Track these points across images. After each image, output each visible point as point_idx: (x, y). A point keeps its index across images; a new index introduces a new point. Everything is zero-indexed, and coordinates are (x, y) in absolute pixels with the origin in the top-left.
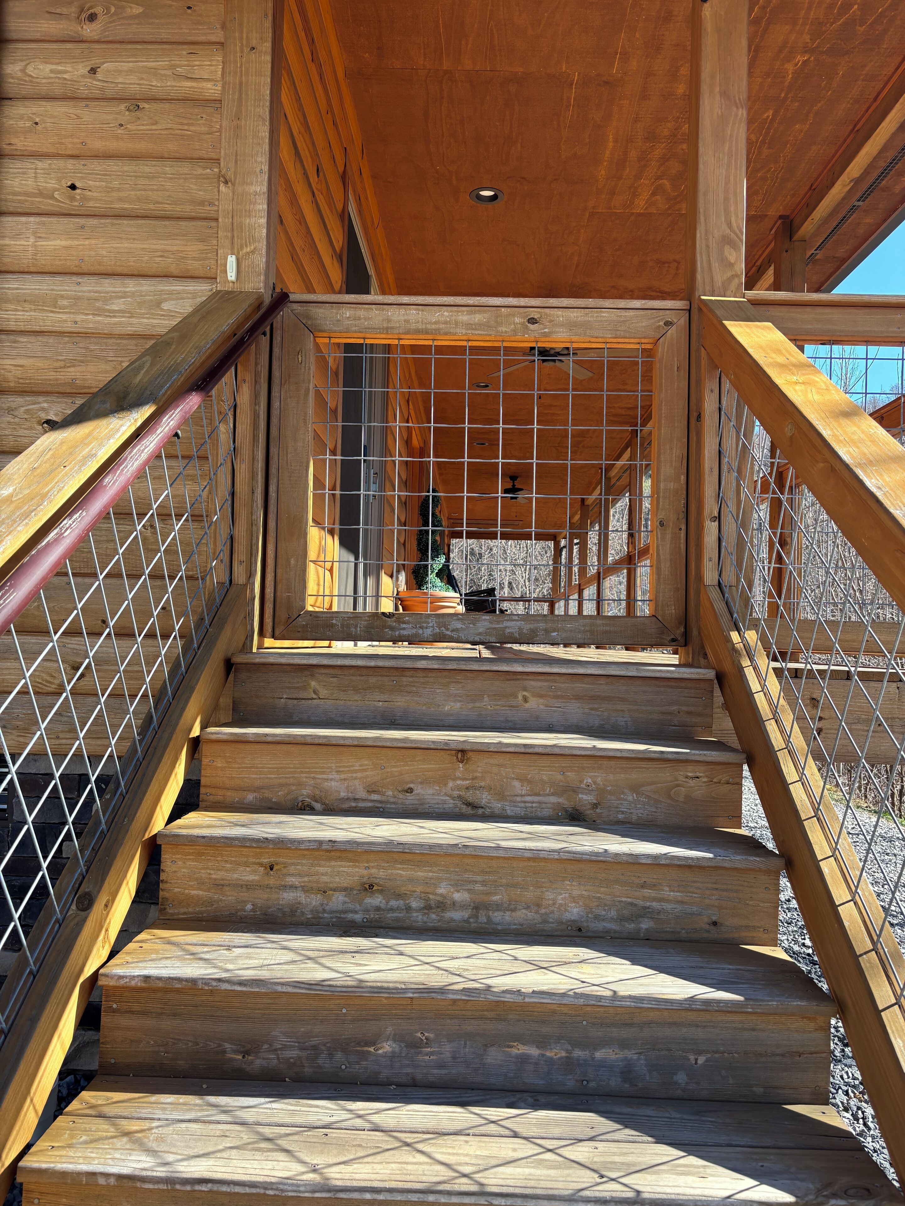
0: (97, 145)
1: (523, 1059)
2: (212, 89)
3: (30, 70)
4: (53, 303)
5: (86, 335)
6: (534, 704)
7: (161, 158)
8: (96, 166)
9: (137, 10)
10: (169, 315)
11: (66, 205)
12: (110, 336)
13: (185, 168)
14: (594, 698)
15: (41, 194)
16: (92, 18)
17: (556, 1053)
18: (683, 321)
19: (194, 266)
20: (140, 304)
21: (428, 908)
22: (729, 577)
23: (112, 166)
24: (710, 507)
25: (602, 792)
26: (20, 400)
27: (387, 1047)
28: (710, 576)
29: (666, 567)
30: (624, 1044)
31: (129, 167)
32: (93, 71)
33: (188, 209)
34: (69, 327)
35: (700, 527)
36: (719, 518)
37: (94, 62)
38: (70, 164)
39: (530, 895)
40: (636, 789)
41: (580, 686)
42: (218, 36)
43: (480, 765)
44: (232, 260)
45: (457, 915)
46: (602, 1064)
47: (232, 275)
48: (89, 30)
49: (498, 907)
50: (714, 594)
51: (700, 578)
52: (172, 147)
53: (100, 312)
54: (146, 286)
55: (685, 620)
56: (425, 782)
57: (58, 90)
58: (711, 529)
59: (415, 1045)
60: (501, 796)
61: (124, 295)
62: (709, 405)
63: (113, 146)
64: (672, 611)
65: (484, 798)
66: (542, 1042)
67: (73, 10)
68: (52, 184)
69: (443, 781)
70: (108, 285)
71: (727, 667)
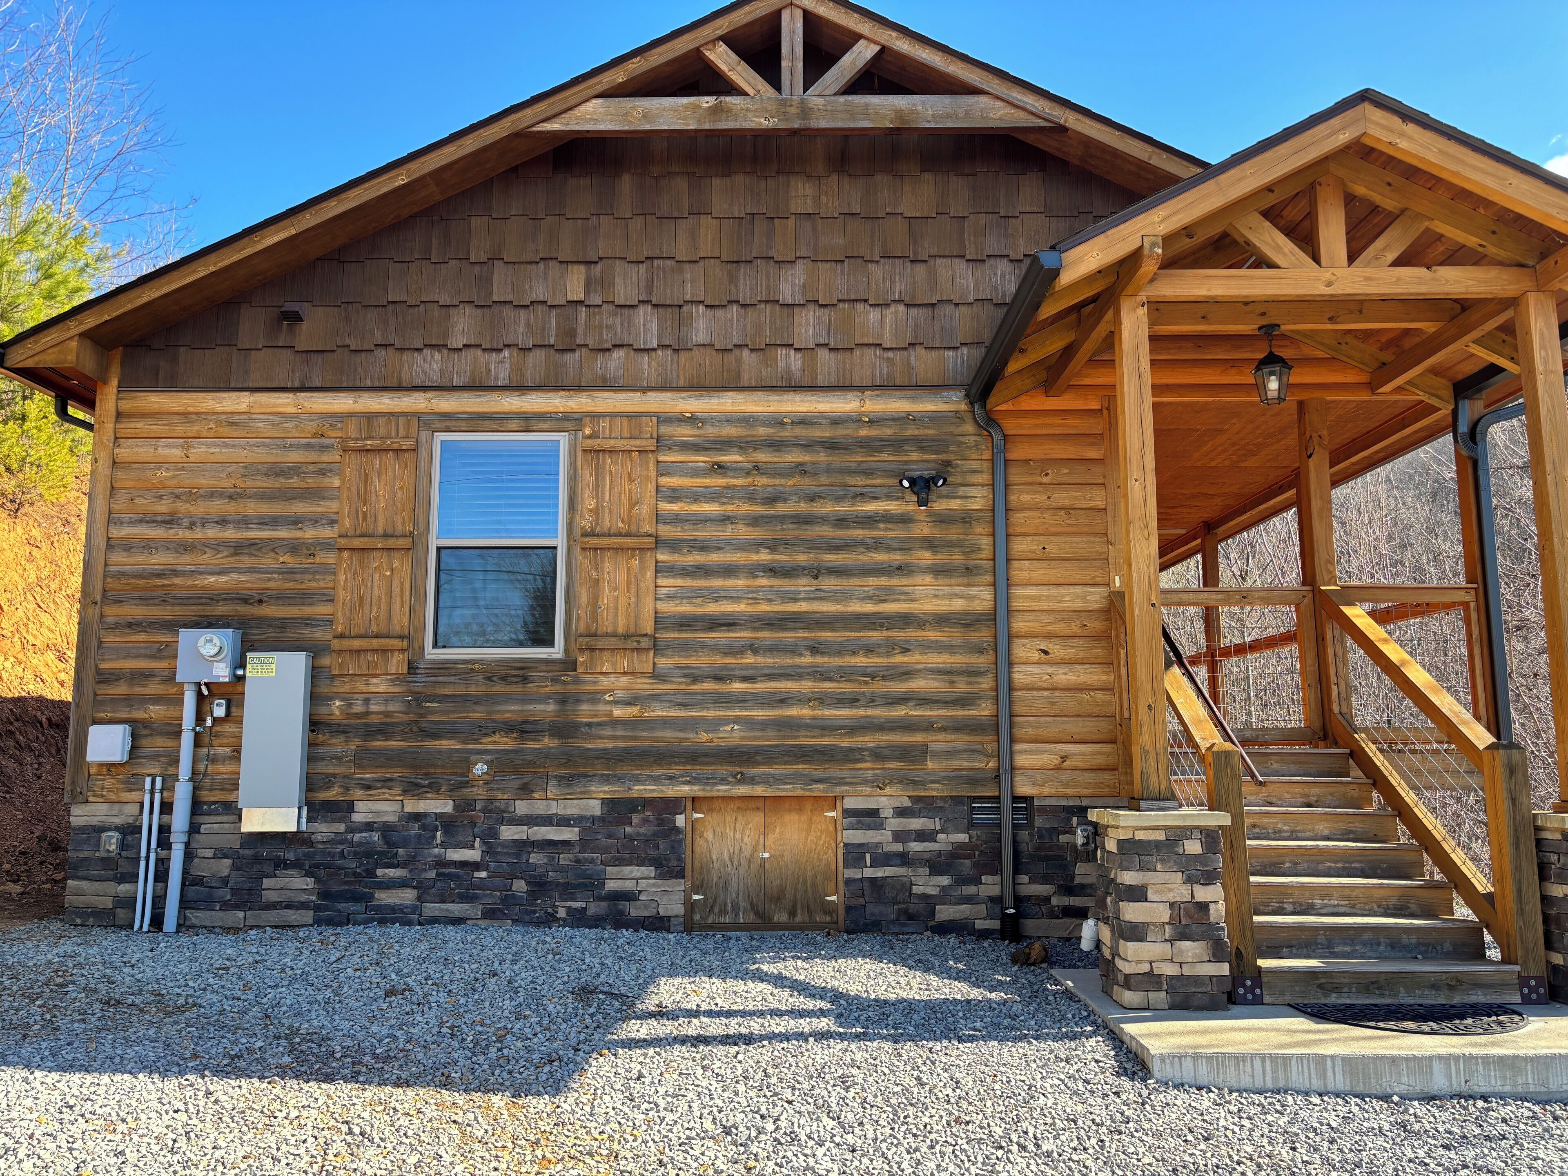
0: (1053, 530)
1: (1330, 867)
2: (1101, 504)
3: (1021, 498)
4: (1039, 599)
5: (1053, 611)
6: (1275, 766)
7: (1081, 534)
8: (1053, 539)
9: (1066, 471)
10: (1091, 602)
11: (1041, 555)
12: (1063, 611)
13: (1092, 538)
14: (1300, 763)
15: (1030, 552)
16: (1047, 475)
17: (1340, 865)
18: (1311, 595)
19: (1098, 580)
20: (1077, 597)
21: (1275, 832)
22: (1344, 710)
23: (1062, 539)
24: (1333, 679)
25: (1318, 796)
26: (1027, 641)
27: (1287, 865)
28: (1336, 709)
29: (1313, 705)
30: (1360, 862)
31: (1068, 539)
32: (1049, 498)
33: (1094, 556)
34: (1046, 608)
35: (1329, 688)
36: (1337, 684)
37: (1050, 493)
38: (1041, 538)
39: (1310, 827)
40: (1331, 794)
41: (1293, 758)
42: (1101, 481)
43: (1271, 787)
44: (1117, 578)
45: (1285, 835)
46: (1354, 868)
47: (1118, 584)
48: (1045, 480)
49: (1299, 831)
50: (1340, 717)
51: (1331, 710)
52: (1086, 529)
53: (1060, 601)
54: (1079, 590)
55: (1324, 728)
56: (1251, 794)
57: (1033, 506)
58: (1334, 689)
59: (1297, 864)
60: (1281, 799)
61: (1070, 594)
62: (1329, 634)
63: (1060, 530)
64: (1317, 725)
65: (1274, 800)
66: (1335, 862)
67: (1038, 471)
68: (1035, 547)
69: (1257, 794)
70: (1063, 590)
71: (1355, 748)
